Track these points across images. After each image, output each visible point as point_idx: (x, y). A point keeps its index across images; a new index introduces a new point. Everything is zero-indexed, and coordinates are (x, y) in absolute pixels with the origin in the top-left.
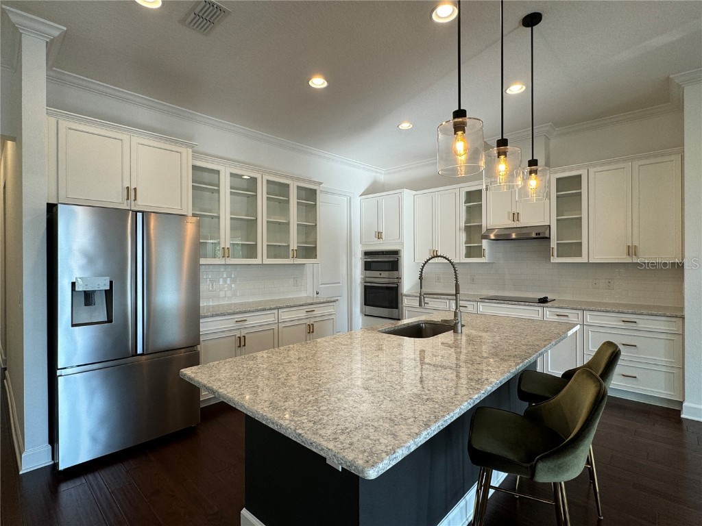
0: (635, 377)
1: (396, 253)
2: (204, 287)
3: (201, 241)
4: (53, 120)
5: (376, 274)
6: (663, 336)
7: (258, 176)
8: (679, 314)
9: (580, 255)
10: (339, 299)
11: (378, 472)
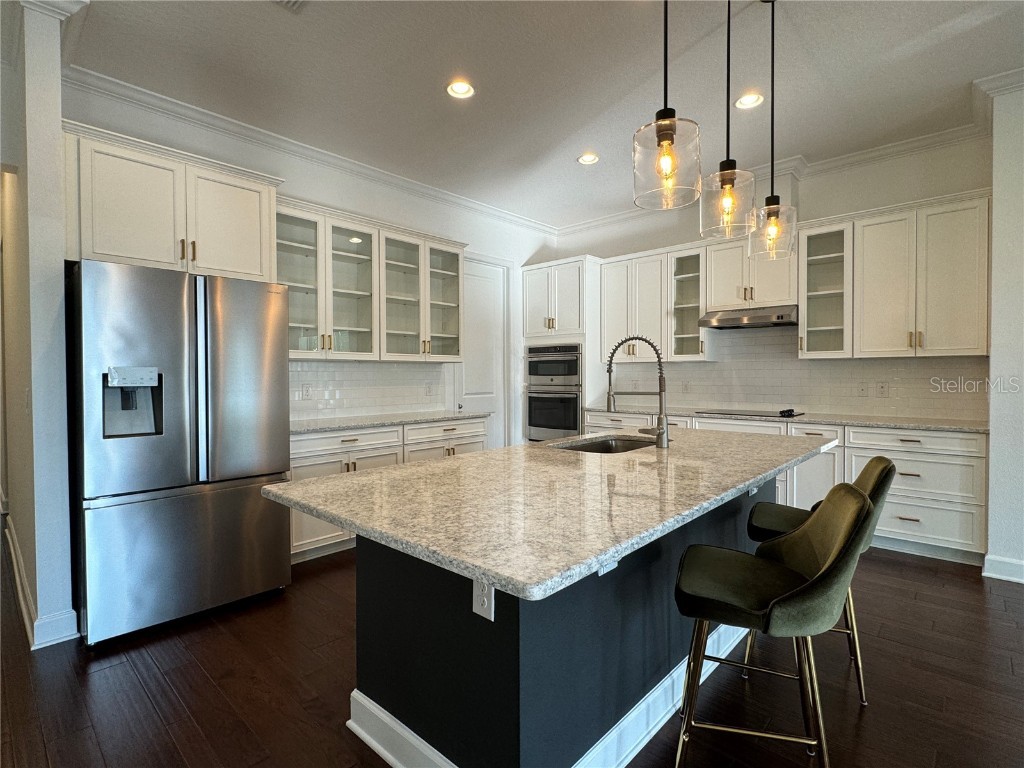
0: (918, 521)
1: (574, 349)
2: (295, 396)
3: (290, 325)
4: (72, 138)
5: (546, 379)
6: (959, 461)
7: (373, 232)
8: (981, 429)
9: (841, 347)
10: (492, 415)
11: (545, 591)
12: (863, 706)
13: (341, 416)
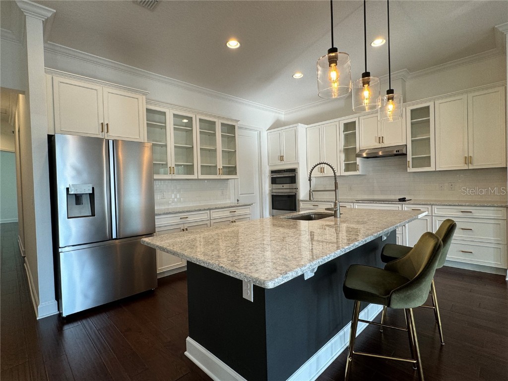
0: (471, 253)
1: (294, 170)
2: (157, 197)
3: (154, 162)
4: (49, 77)
5: (280, 186)
6: (493, 221)
7: (193, 116)
8: (503, 205)
9: (429, 165)
10: (253, 204)
11: (275, 284)
12: (442, 345)
13: (180, 206)
